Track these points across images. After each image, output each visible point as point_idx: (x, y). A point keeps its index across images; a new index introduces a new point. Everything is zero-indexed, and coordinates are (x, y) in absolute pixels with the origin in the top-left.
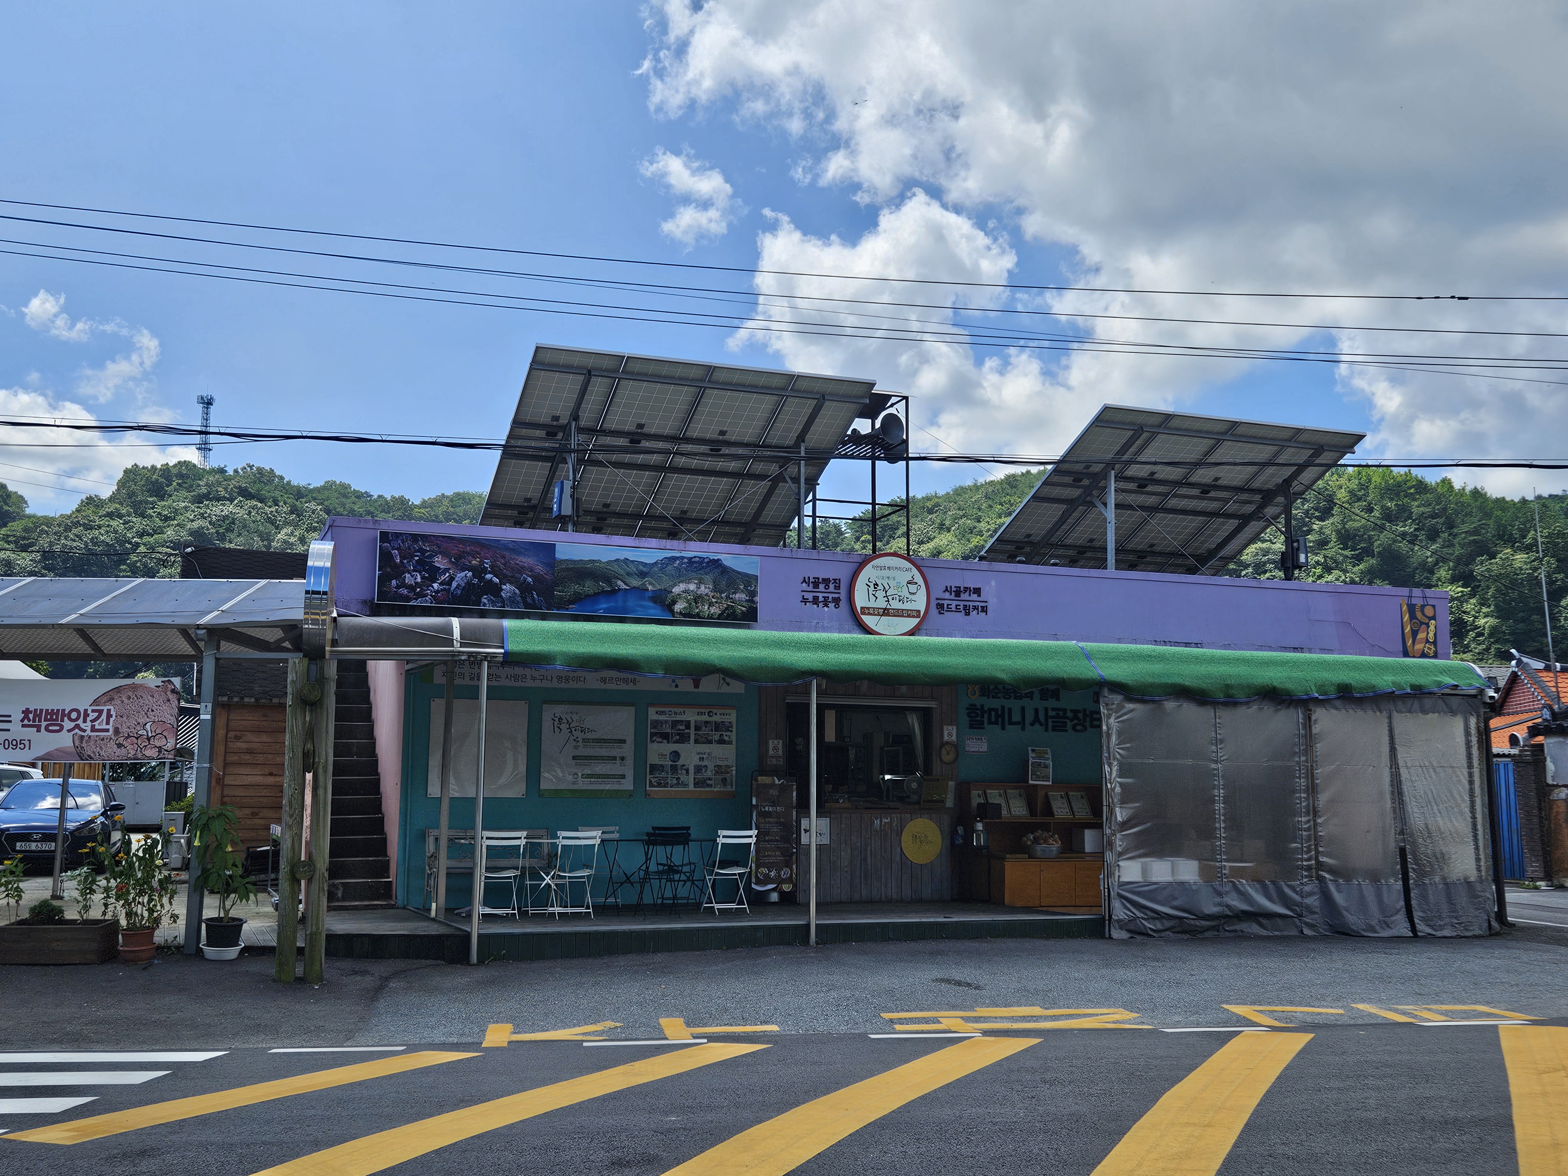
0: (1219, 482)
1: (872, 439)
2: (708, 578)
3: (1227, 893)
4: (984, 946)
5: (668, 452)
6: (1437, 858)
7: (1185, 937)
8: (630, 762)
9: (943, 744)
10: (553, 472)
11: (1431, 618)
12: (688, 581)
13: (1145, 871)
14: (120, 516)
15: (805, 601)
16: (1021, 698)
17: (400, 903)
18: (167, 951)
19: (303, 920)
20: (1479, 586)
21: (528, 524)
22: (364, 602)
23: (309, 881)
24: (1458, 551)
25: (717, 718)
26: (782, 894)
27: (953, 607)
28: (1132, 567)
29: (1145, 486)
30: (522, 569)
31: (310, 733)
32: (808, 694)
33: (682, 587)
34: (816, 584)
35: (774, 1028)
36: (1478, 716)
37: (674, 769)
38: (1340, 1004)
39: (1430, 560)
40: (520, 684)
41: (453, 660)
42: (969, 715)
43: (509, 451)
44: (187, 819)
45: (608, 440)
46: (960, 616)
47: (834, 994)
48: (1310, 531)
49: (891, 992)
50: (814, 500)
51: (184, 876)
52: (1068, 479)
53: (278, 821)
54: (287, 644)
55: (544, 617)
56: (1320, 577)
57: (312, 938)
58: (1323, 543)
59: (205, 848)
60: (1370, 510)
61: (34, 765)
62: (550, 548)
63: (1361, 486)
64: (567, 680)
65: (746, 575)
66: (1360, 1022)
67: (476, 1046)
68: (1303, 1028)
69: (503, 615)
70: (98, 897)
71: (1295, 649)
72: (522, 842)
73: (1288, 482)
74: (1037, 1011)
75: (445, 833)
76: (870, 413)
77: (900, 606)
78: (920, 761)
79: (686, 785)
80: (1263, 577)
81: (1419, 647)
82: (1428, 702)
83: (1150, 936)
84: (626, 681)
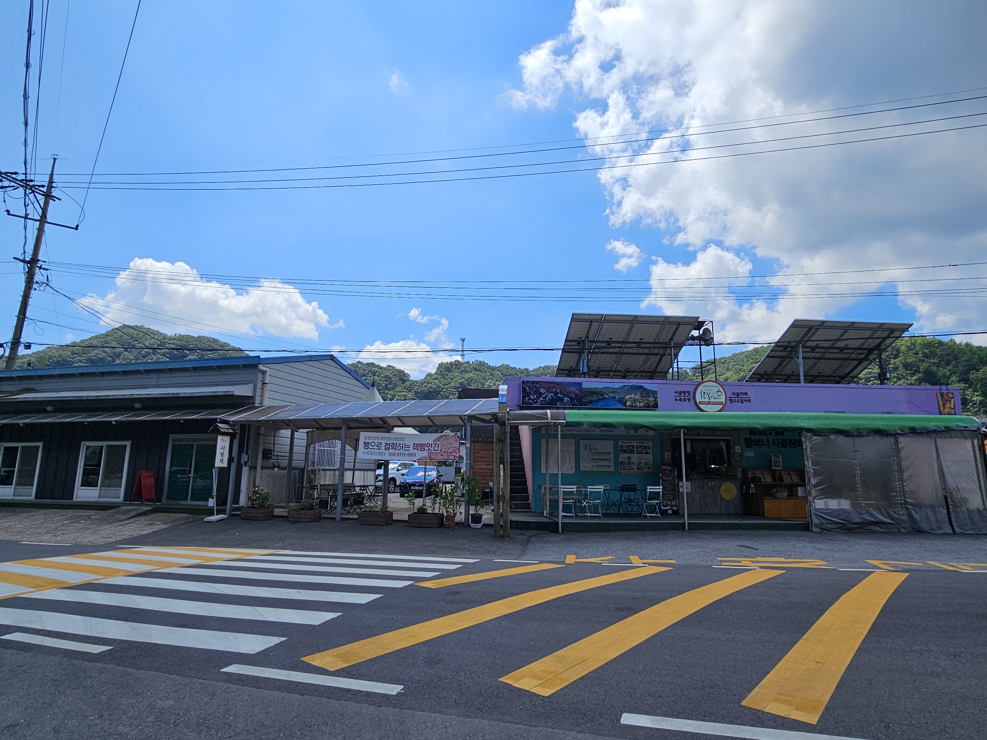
0: (848, 346)
1: (699, 338)
2: (638, 393)
3: (864, 514)
4: (758, 533)
5: (621, 347)
6: (963, 501)
7: (846, 531)
8: (612, 461)
9: (735, 454)
10: (580, 356)
11: (952, 398)
12: (631, 394)
13: (826, 504)
14: (438, 379)
15: (676, 400)
16: (767, 435)
17: (533, 510)
18: (458, 524)
19: (502, 515)
20: (972, 384)
21: (571, 376)
22: (518, 405)
23: (504, 502)
24: (961, 369)
25: (645, 444)
26: (673, 511)
27: (736, 400)
28: (811, 382)
29: (815, 350)
30: (570, 392)
31: (502, 451)
32: (680, 434)
33: (629, 396)
34: (680, 393)
35: (674, 562)
36: (978, 440)
37: (629, 463)
38: (921, 561)
39: (947, 373)
40: (571, 433)
41: (548, 425)
42: (745, 442)
43: (564, 351)
44: (463, 479)
45: (599, 344)
46: (740, 404)
47: (697, 549)
48: (890, 364)
49: (720, 550)
50: (677, 362)
51: (463, 499)
52: (782, 349)
53: (492, 481)
54: (493, 421)
55: (579, 409)
56: (896, 382)
57: (505, 522)
58: (896, 369)
59: (469, 490)
60: (917, 354)
61: (415, 461)
62: (580, 384)
63: (912, 344)
64: (589, 431)
65: (653, 391)
66: (931, 569)
67: (563, 563)
68: (904, 571)
69: (565, 408)
70: (437, 505)
71: (888, 413)
72: (575, 490)
73: (879, 345)
74: (782, 559)
75: (548, 486)
76: (698, 328)
77: (714, 400)
78: (726, 460)
79: (634, 469)
80: (869, 383)
81: (946, 410)
82: (953, 433)
83: (829, 530)
84: (610, 431)
